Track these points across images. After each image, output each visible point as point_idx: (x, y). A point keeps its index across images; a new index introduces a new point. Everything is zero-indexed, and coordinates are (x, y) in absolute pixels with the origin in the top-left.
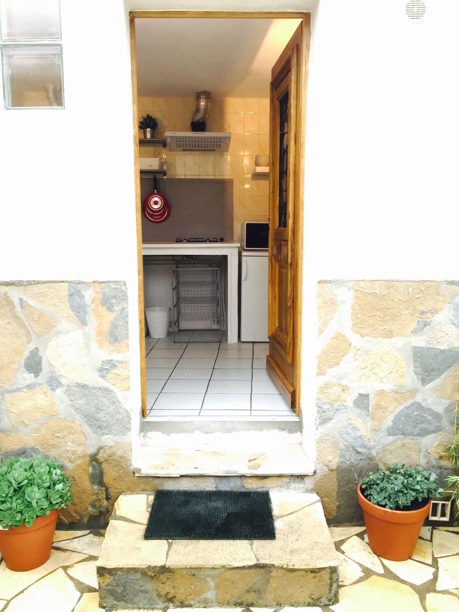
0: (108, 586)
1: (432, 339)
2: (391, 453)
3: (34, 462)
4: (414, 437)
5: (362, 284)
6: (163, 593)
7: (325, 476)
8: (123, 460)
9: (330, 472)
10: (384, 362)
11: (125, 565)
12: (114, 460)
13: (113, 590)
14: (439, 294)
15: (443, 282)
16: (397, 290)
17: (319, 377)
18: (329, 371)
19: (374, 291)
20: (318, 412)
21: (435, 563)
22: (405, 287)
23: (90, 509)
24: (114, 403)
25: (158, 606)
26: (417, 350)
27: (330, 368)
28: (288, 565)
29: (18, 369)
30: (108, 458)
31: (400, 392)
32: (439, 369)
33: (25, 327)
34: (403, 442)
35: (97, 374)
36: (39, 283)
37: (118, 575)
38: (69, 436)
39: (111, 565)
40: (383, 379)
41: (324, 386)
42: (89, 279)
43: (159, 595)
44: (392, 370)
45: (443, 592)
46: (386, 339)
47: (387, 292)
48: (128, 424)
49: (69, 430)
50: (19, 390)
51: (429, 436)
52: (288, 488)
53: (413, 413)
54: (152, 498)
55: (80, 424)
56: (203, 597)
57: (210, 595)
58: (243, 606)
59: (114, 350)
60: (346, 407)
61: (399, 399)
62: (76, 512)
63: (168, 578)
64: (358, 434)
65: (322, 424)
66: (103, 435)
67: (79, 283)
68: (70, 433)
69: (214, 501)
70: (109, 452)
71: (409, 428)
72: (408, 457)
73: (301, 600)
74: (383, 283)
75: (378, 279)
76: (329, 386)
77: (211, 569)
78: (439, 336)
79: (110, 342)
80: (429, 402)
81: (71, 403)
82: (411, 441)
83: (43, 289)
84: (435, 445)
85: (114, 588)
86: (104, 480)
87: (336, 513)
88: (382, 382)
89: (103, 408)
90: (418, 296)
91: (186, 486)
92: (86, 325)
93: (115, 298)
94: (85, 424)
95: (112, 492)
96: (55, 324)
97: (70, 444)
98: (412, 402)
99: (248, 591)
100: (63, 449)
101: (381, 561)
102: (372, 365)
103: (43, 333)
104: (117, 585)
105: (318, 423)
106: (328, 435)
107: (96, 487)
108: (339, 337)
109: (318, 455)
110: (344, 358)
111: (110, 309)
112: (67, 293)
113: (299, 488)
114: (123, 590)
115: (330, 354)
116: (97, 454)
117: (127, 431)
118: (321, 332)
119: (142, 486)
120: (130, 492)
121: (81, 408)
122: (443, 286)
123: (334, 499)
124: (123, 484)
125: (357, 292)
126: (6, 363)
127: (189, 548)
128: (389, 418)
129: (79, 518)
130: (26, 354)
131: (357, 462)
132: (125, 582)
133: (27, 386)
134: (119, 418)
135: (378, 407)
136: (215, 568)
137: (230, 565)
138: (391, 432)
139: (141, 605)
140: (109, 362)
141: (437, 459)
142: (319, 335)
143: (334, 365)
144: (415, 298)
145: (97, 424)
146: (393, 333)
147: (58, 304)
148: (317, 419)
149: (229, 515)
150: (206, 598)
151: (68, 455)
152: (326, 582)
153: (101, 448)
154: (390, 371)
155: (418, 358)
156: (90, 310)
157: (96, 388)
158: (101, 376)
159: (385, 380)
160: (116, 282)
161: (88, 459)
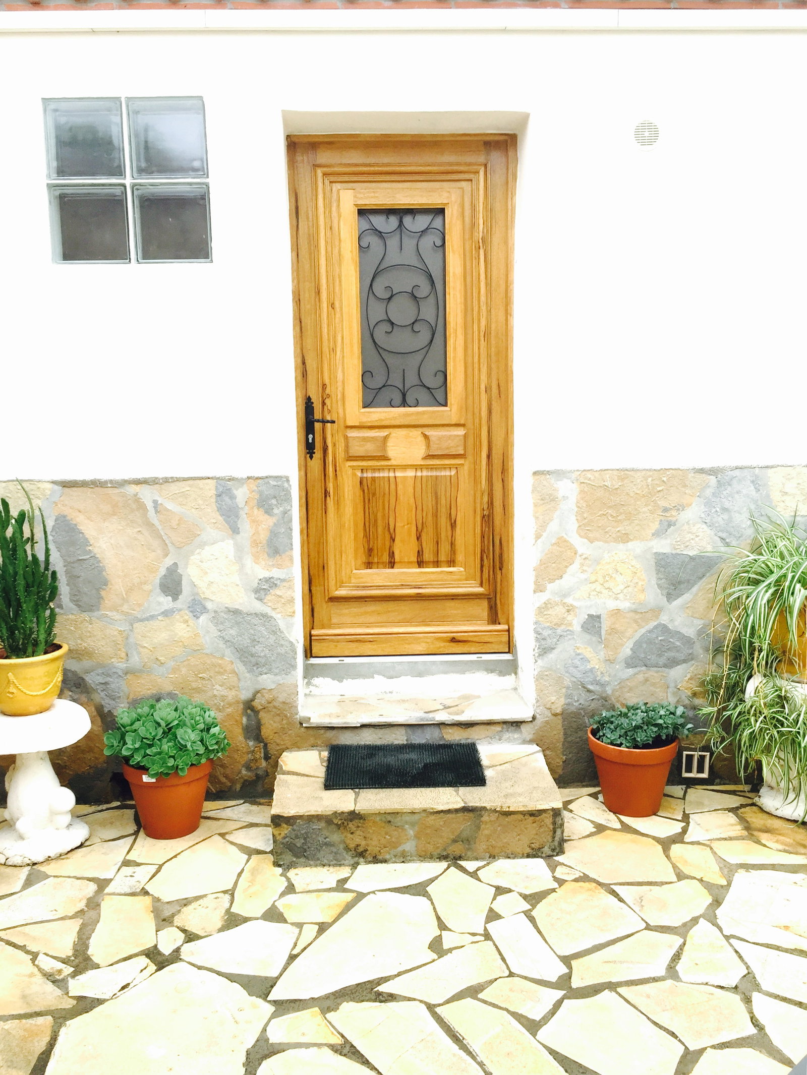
0: (285, 838)
1: (679, 543)
2: (631, 690)
3: (179, 705)
4: (660, 669)
5: (589, 475)
6: (352, 846)
7: (547, 722)
8: (287, 707)
9: (553, 717)
10: (618, 573)
11: (306, 812)
12: (275, 707)
13: (291, 843)
14: (685, 486)
15: (690, 470)
16: (632, 482)
17: (537, 594)
18: (550, 587)
19: (604, 483)
20: (537, 640)
21: (686, 818)
22: (643, 477)
23: (244, 772)
24: (274, 633)
25: (346, 862)
26: (661, 557)
27: (550, 583)
28: (502, 807)
29: (151, 591)
30: (268, 705)
31: (639, 611)
32: (688, 581)
33: (161, 537)
34: (646, 675)
35: (253, 595)
36: (178, 480)
37: (297, 824)
38: (217, 677)
39: (289, 813)
40: (618, 596)
41: (544, 606)
42: (242, 474)
43: (347, 849)
44: (629, 584)
45: (692, 843)
46: (621, 544)
47: (620, 484)
48: (292, 660)
49: (217, 670)
50: (152, 617)
51: (679, 667)
52: (500, 740)
53: (657, 637)
54: (325, 754)
55: (231, 661)
56: (400, 849)
57: (409, 846)
58: (449, 859)
59: (273, 565)
60: (572, 632)
61: (639, 621)
62: (226, 777)
63: (358, 827)
64: (588, 667)
65: (543, 655)
66: (261, 674)
67: (229, 480)
68: (219, 673)
69: (406, 753)
70: (268, 696)
71: (653, 658)
72: (652, 695)
73: (519, 850)
74: (615, 473)
75: (609, 468)
76: (549, 606)
77: (410, 814)
78: (688, 539)
79: (269, 555)
80: (676, 623)
81: (219, 633)
82: (655, 674)
83: (183, 487)
84: (687, 678)
85: (292, 840)
86: (262, 734)
87: (563, 770)
88: (617, 599)
89: (261, 640)
90: (659, 489)
91: (368, 738)
92: (238, 533)
93: (275, 497)
94: (238, 661)
95: (272, 748)
96: (199, 533)
97: (217, 687)
98: (656, 623)
99: (455, 841)
100: (210, 694)
101: (618, 818)
102: (604, 577)
103: (183, 544)
104: (297, 837)
105: (537, 655)
106: (550, 669)
107: (251, 743)
108: (562, 542)
109: (538, 696)
110: (568, 570)
111: (269, 512)
112: (213, 492)
113: (514, 739)
114: (303, 843)
115: (550, 564)
116: (252, 700)
117: (291, 669)
118: (538, 537)
119: (312, 740)
120: (296, 749)
121: (233, 640)
122: (690, 475)
123: (559, 752)
124: (287, 738)
125: (583, 485)
126: (136, 584)
127: (381, 795)
128: (627, 645)
129: (229, 784)
130: (162, 571)
131: (587, 704)
132: (305, 833)
133: (163, 613)
134: (281, 652)
135: (613, 631)
136: (414, 813)
137: (432, 809)
138: (630, 663)
139: (325, 861)
140: (267, 580)
141: (689, 696)
142: (536, 541)
143: (555, 579)
144: (656, 491)
145: (253, 660)
146: (630, 537)
147: (203, 507)
148: (536, 649)
149: (426, 766)
150: (404, 850)
151: (216, 702)
152: (549, 828)
153: (258, 692)
154: (626, 585)
155: (662, 567)
156: (242, 514)
157: (251, 614)
158: (257, 599)
159: (621, 596)
160: (276, 477)
161: (241, 706)
